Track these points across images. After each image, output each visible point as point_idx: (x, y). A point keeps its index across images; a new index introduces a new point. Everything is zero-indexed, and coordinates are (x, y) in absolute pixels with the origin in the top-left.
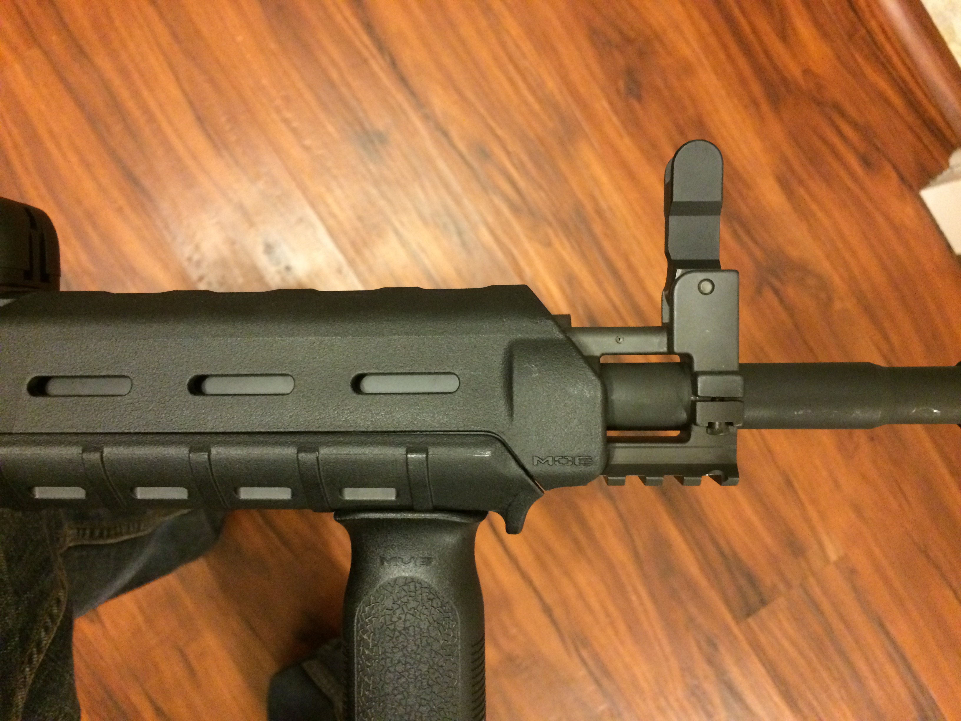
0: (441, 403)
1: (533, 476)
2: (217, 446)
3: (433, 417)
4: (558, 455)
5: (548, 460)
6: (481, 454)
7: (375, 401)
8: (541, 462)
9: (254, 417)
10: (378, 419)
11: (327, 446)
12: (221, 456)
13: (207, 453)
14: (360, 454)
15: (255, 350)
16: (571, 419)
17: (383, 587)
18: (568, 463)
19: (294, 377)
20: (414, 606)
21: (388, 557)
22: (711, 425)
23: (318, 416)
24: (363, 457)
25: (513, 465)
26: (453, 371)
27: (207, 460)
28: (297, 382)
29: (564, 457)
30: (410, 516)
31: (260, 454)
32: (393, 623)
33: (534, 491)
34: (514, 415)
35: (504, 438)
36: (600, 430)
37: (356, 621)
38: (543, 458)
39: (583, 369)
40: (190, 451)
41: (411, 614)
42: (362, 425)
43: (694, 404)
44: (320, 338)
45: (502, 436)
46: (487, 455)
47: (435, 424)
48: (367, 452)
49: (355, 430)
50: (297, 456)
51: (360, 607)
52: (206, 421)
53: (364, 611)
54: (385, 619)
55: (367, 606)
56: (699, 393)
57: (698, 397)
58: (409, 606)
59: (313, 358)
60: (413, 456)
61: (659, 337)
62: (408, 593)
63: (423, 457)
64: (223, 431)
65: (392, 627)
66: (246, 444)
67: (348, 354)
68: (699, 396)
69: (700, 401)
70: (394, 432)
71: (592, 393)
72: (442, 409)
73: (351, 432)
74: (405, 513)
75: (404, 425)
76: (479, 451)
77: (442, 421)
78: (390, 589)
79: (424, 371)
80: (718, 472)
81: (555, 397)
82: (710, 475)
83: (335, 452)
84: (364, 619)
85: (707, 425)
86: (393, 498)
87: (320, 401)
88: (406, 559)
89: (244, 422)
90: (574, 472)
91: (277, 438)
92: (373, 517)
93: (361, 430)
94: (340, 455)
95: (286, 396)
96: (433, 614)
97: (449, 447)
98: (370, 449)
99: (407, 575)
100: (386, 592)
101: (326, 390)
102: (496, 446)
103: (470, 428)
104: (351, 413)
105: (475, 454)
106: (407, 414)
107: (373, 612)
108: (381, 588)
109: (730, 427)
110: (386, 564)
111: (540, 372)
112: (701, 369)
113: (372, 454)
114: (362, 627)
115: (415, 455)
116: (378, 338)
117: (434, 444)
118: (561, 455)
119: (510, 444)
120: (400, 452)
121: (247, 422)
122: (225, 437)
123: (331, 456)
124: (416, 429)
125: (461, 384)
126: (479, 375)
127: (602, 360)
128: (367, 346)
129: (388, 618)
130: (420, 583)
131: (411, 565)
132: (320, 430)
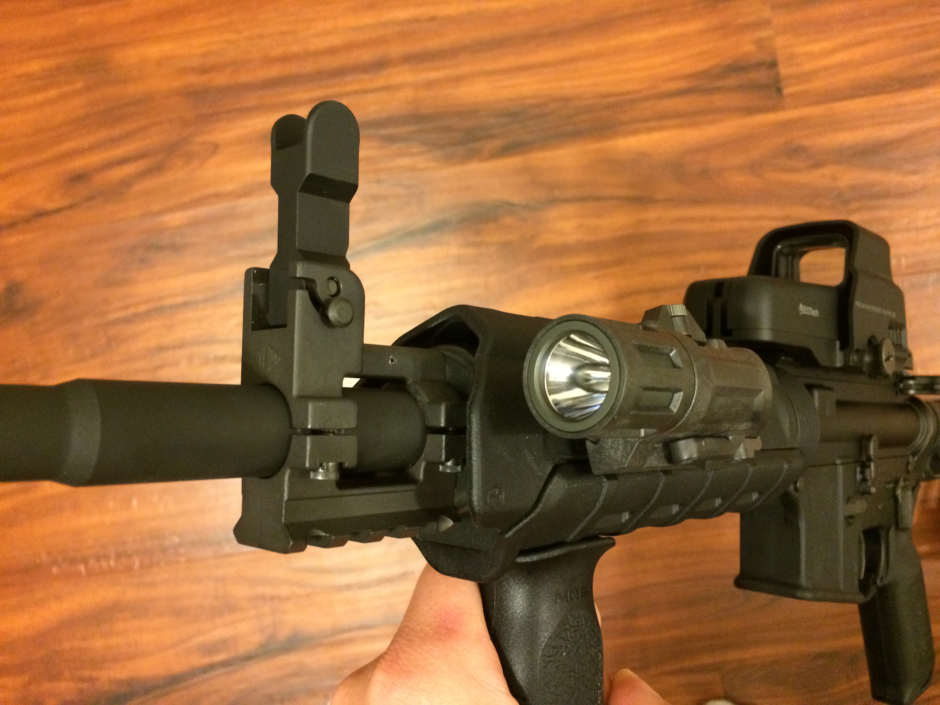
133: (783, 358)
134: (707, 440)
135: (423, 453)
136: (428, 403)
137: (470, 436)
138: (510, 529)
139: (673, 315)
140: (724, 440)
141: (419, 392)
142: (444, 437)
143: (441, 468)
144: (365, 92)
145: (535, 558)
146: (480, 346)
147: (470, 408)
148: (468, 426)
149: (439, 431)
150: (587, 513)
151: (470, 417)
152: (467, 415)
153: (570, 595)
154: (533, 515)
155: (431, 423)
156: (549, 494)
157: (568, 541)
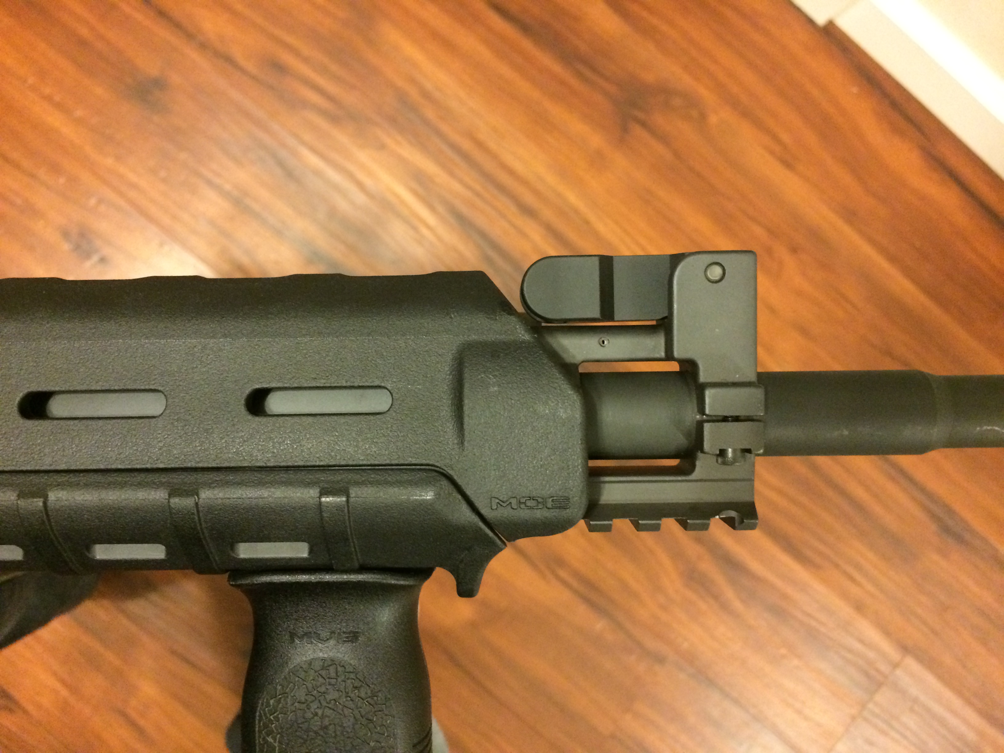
0: (368, 427)
1: (491, 523)
2: (57, 489)
3: (357, 446)
4: (524, 495)
5: (510, 503)
6: (421, 496)
7: (277, 425)
8: (501, 505)
9: (110, 449)
10: (282, 450)
11: (210, 487)
12: (63, 504)
13: (42, 499)
14: (255, 498)
15: (113, 357)
16: (541, 447)
17: (294, 672)
18: (537, 506)
19: (166, 393)
20: (334, 697)
21: (300, 632)
22: (722, 453)
23: (199, 446)
24: (261, 502)
25: (464, 507)
26: (383, 384)
27: (42, 509)
28: (170, 400)
29: (531, 498)
30: (328, 578)
31: (117, 500)
32: (307, 721)
33: (493, 543)
34: (466, 444)
35: (451, 472)
36: (580, 461)
37: (257, 718)
38: (505, 499)
39: (557, 381)
40: (19, 496)
41: (330, 708)
42: (259, 458)
43: (700, 426)
44: (203, 340)
45: (449, 471)
46: (428, 498)
47: (359, 456)
48: (265, 496)
49: (250, 465)
50: (169, 502)
51: (264, 699)
52: (42, 455)
53: (268, 705)
54: (296, 715)
55: (272, 699)
56: (707, 412)
57: (705, 416)
58: (329, 697)
59: (193, 368)
60: (328, 499)
61: (654, 338)
62: (327, 680)
63: (343, 501)
64: (66, 468)
65: (305, 726)
66: (98, 486)
67: (241, 363)
68: (707, 415)
69: (708, 421)
70: (304, 467)
71: (569, 411)
72: (369, 436)
73: (245, 467)
74: (321, 575)
75: (318, 458)
76: (418, 492)
77: (369, 451)
78: (302, 675)
79: (345, 384)
80: (733, 514)
81: (520, 418)
82: (722, 517)
83: (221, 495)
84: (268, 715)
85: (718, 452)
86: (305, 555)
87: (202, 426)
88: (324, 634)
89: (95, 455)
90: (546, 518)
91: (140, 477)
92: (278, 581)
93: (258, 464)
94: (228, 500)
95: (155, 419)
96: (361, 708)
97: (377, 487)
98: (270, 491)
99: (326, 656)
100: (297, 679)
101: (210, 411)
102: (441, 485)
103: (407, 460)
104: (245, 441)
105: (412, 496)
106: (321, 442)
107: (280, 705)
108: (291, 674)
109: (748, 455)
110: (297, 641)
111: (499, 386)
112: (709, 380)
113: (272, 497)
114: (266, 726)
115: (331, 499)
116: (282, 341)
117: (357, 483)
118: (529, 495)
119: (459, 481)
120: (312, 493)
121: (99, 456)
122: (68, 477)
123: (216, 501)
124: (333, 463)
125: (395, 403)
126: (419, 389)
127: (581, 370)
128: (267, 351)
129: (299, 713)
130: (343, 666)
131: (332, 642)
132: (200, 465)
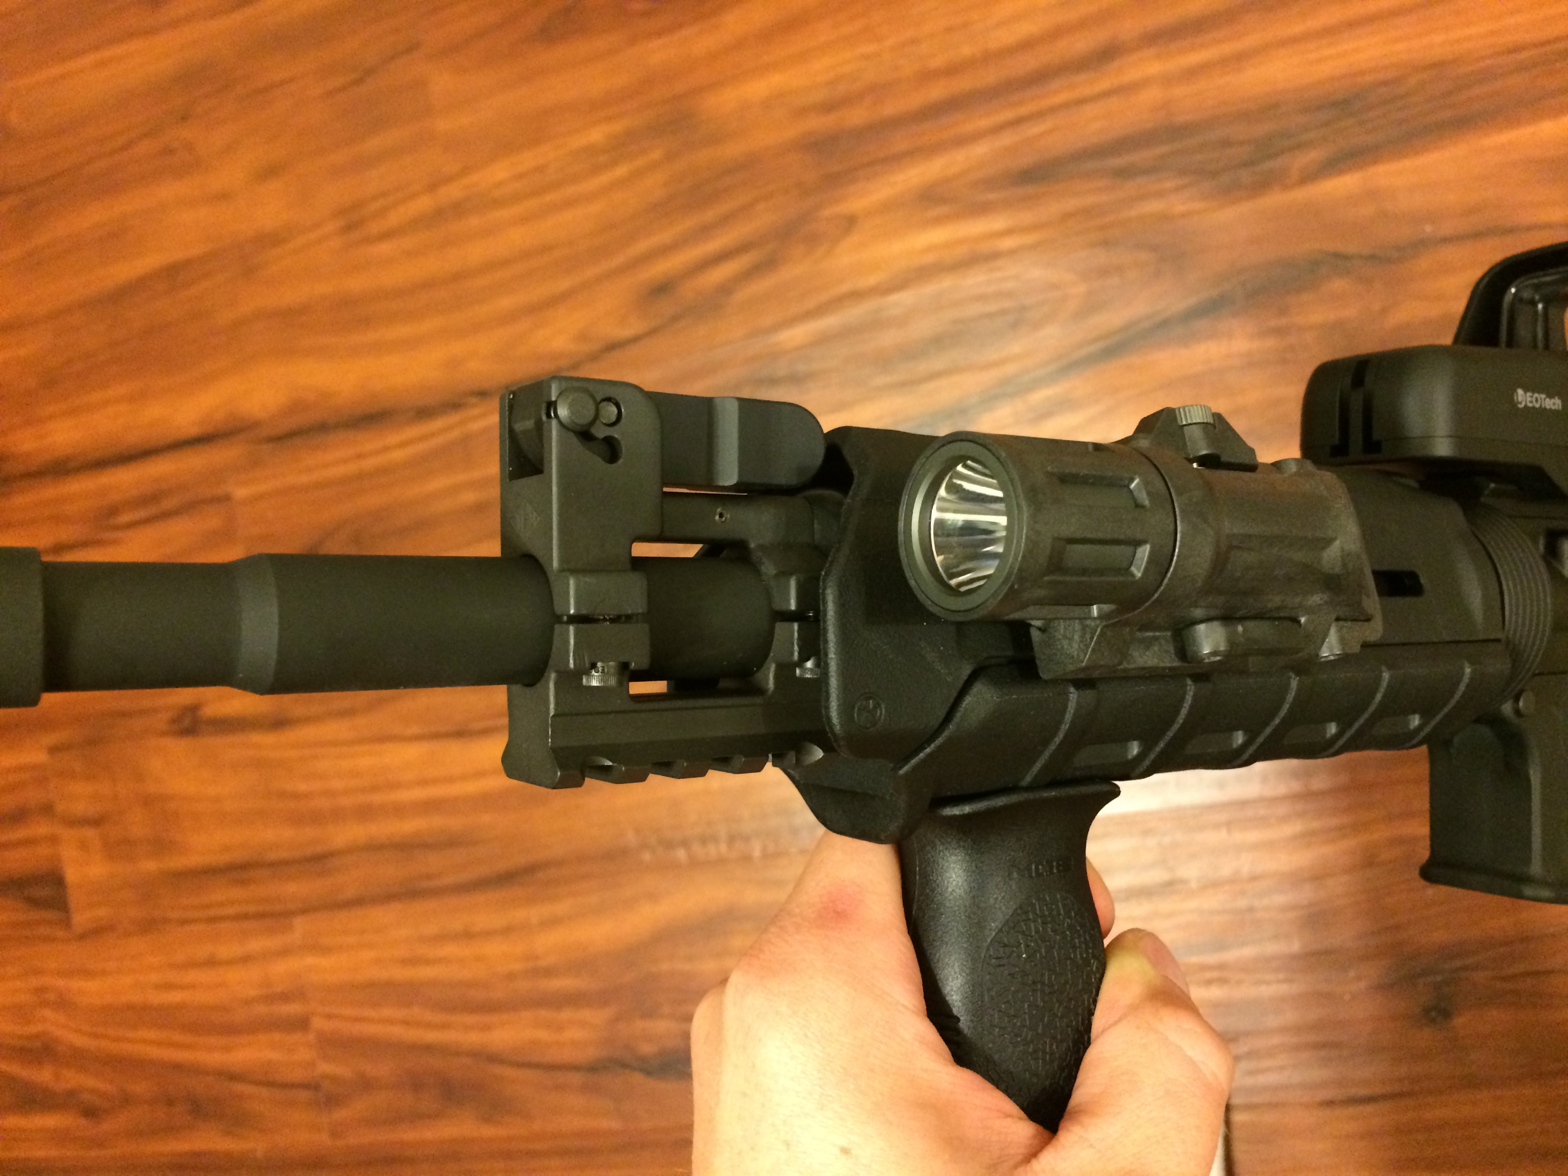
133: (1492, 485)
134: (1251, 624)
135: (772, 651)
136: (776, 575)
137: (825, 622)
138: (906, 760)
139: (1184, 423)
140: (1287, 624)
141: (763, 560)
142: (796, 626)
143: (798, 671)
144: (1081, 102)
145: (967, 809)
146: (853, 487)
147: (824, 580)
148: (822, 608)
149: (788, 617)
150: (1046, 743)
151: (824, 594)
152: (821, 591)
153: (1037, 869)
154: (939, 741)
155: (778, 605)
156: (966, 709)
157: (1024, 786)
